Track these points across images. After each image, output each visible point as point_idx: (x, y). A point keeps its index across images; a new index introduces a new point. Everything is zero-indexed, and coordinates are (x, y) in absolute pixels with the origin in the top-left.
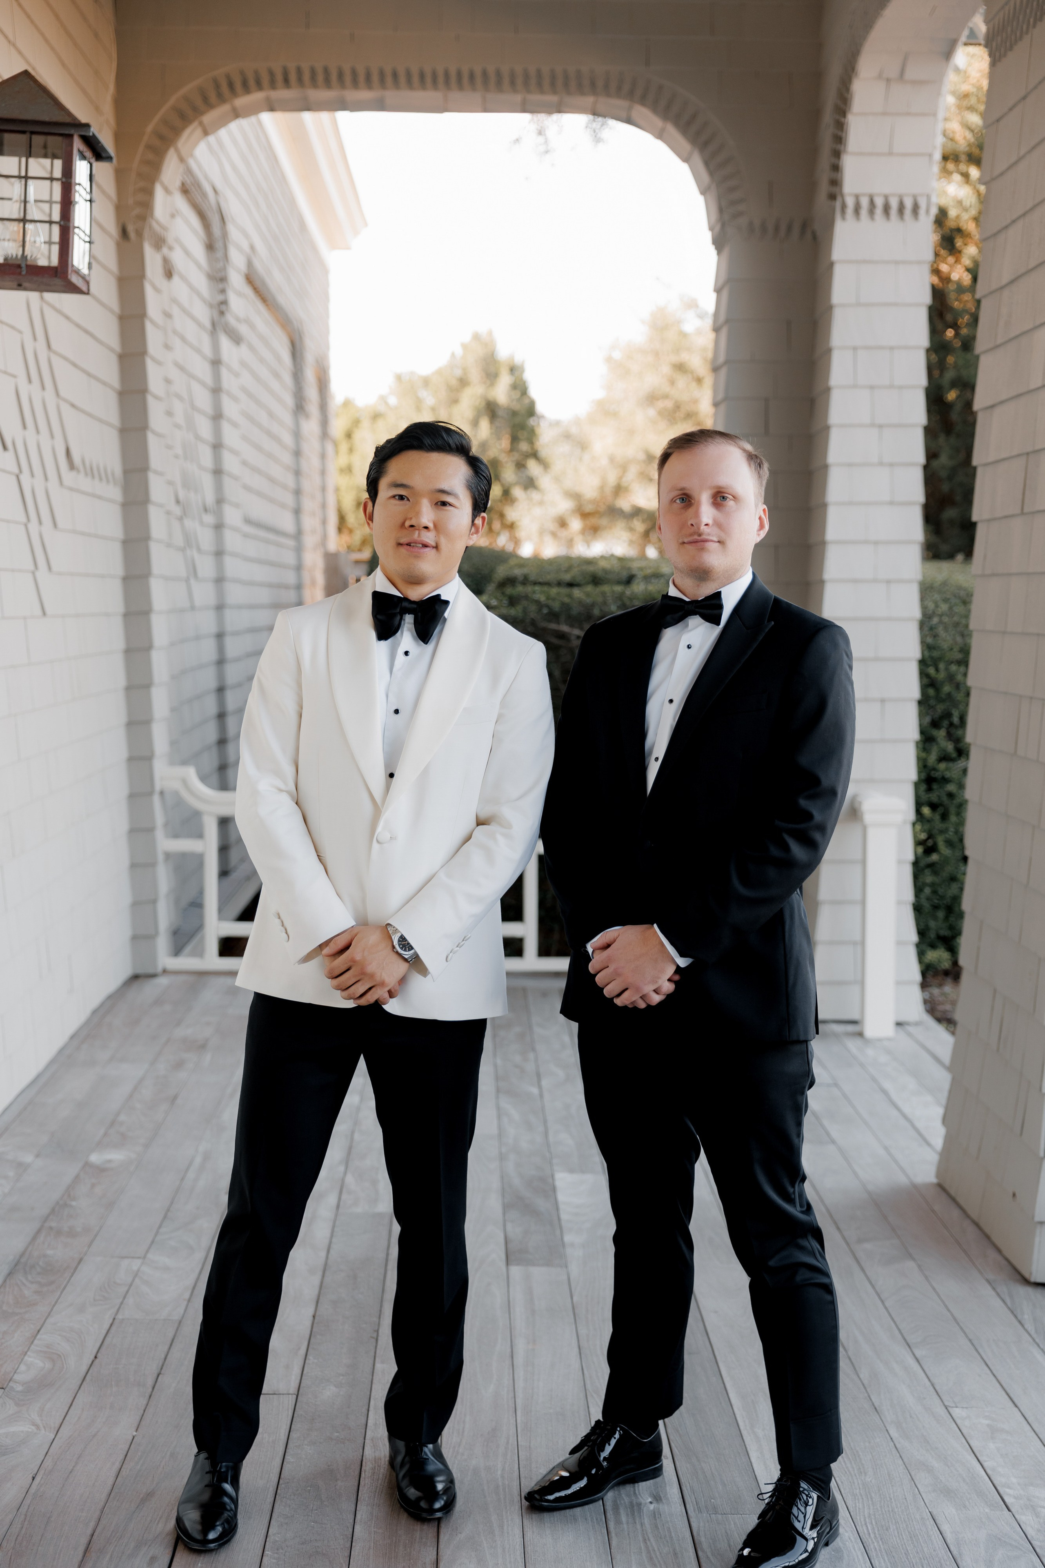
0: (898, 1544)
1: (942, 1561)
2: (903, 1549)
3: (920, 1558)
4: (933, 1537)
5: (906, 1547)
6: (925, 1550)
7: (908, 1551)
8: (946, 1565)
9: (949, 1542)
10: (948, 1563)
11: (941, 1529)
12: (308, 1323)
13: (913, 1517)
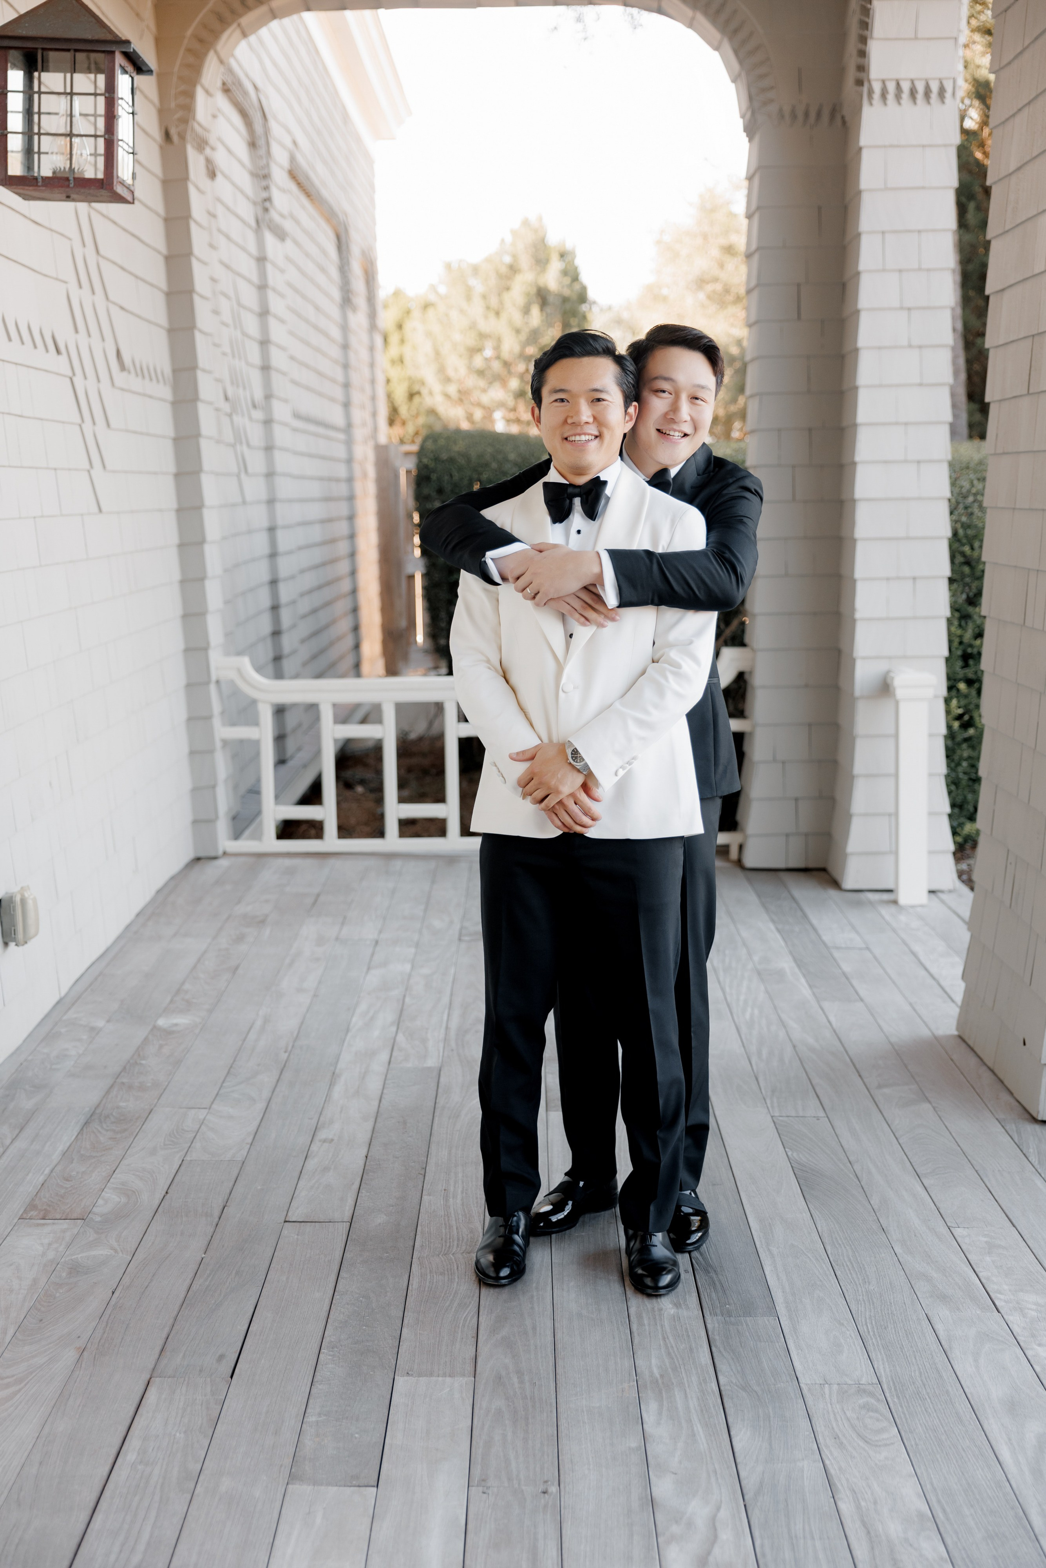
0: (894, 1340)
1: (934, 1354)
2: (899, 1344)
3: (914, 1351)
4: (927, 1334)
5: (901, 1342)
6: (919, 1344)
7: (903, 1346)
8: (937, 1356)
9: (941, 1338)
10: (939, 1355)
11: (935, 1328)
12: (362, 1163)
13: (910, 1318)
